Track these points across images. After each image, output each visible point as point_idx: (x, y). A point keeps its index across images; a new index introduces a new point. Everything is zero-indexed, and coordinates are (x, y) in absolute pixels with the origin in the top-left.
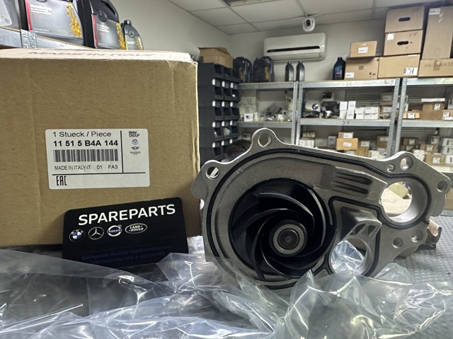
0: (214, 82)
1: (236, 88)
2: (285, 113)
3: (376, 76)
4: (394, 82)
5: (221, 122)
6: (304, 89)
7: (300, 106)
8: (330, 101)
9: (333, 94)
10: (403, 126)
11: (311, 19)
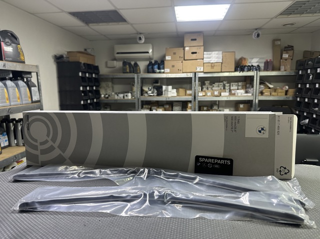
0: (80, 74)
1: (97, 77)
2: (131, 93)
3: (182, 71)
4: (192, 75)
5: (87, 100)
6: (141, 78)
7: (140, 89)
8: (158, 85)
9: (159, 81)
10: (199, 100)
11: (142, 36)
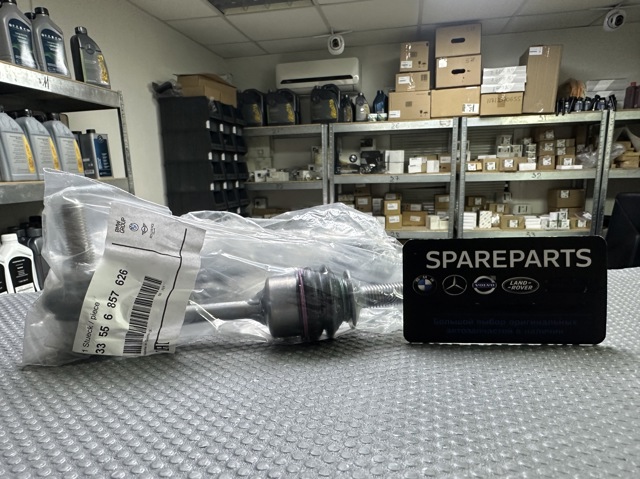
0: (208, 123)
1: (240, 134)
2: (312, 169)
3: (428, 115)
4: (452, 123)
5: (221, 183)
7: (332, 157)
8: (371, 150)
9: (374, 141)
10: (467, 180)
11: (338, 38)
